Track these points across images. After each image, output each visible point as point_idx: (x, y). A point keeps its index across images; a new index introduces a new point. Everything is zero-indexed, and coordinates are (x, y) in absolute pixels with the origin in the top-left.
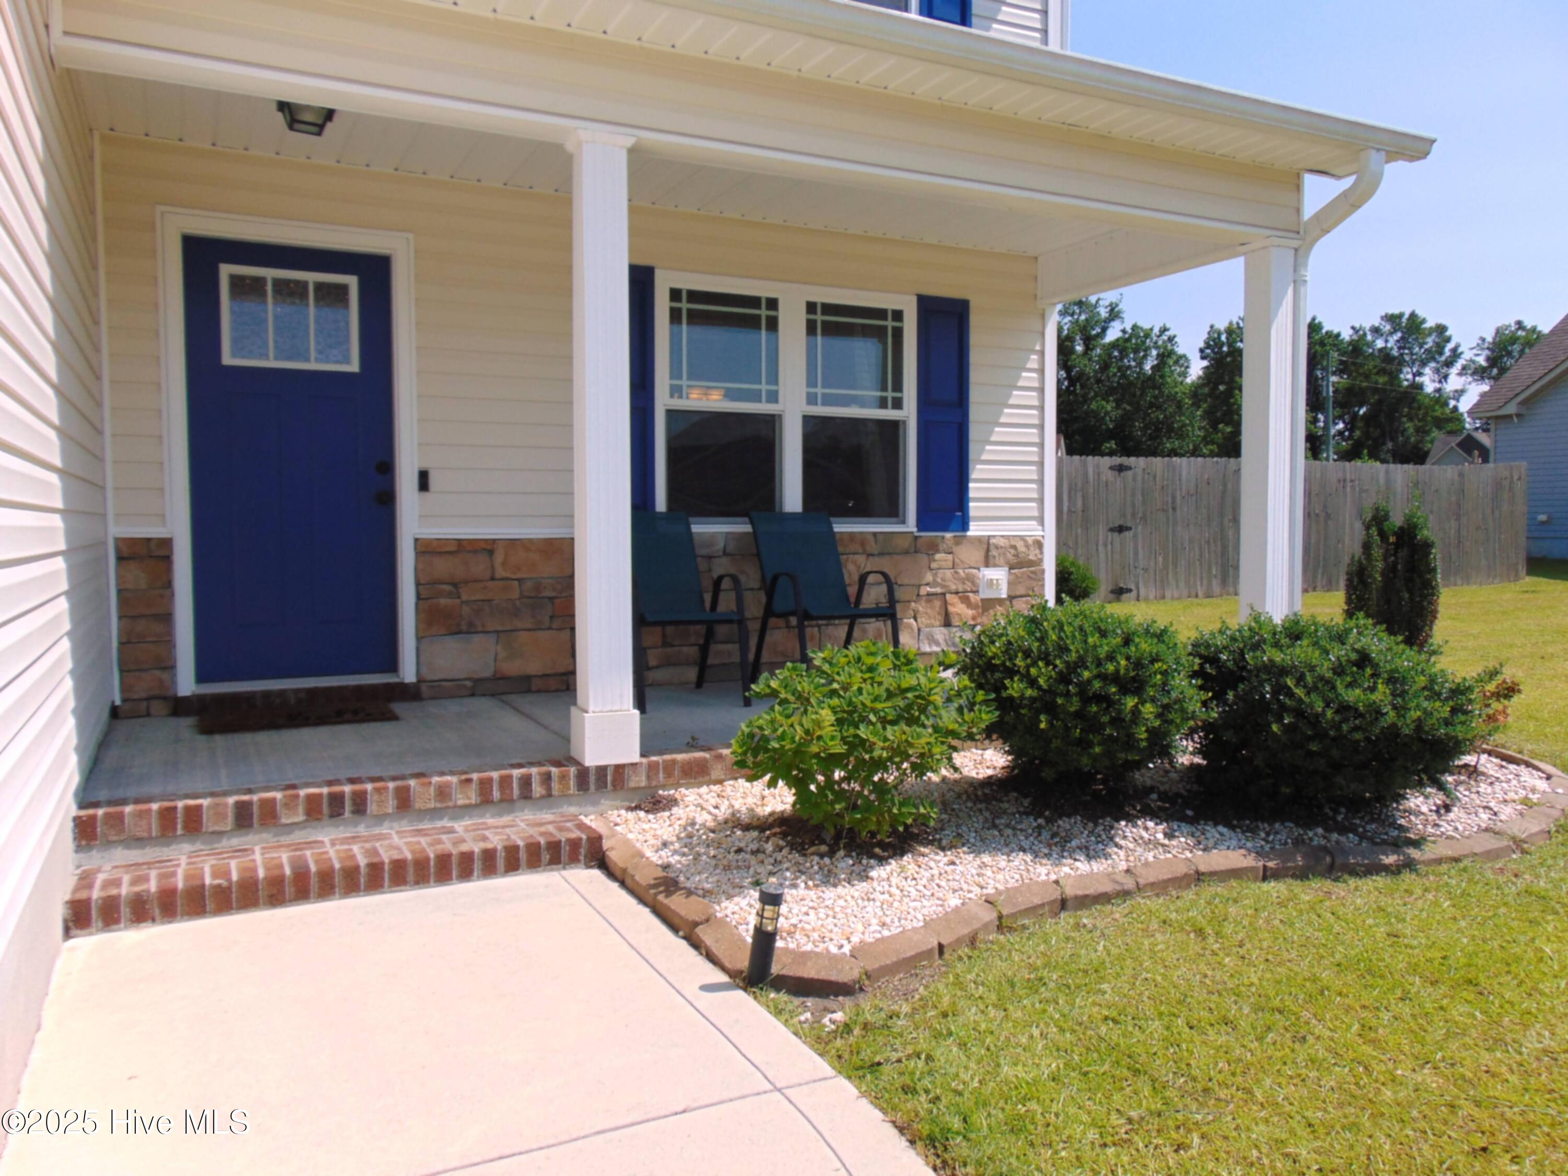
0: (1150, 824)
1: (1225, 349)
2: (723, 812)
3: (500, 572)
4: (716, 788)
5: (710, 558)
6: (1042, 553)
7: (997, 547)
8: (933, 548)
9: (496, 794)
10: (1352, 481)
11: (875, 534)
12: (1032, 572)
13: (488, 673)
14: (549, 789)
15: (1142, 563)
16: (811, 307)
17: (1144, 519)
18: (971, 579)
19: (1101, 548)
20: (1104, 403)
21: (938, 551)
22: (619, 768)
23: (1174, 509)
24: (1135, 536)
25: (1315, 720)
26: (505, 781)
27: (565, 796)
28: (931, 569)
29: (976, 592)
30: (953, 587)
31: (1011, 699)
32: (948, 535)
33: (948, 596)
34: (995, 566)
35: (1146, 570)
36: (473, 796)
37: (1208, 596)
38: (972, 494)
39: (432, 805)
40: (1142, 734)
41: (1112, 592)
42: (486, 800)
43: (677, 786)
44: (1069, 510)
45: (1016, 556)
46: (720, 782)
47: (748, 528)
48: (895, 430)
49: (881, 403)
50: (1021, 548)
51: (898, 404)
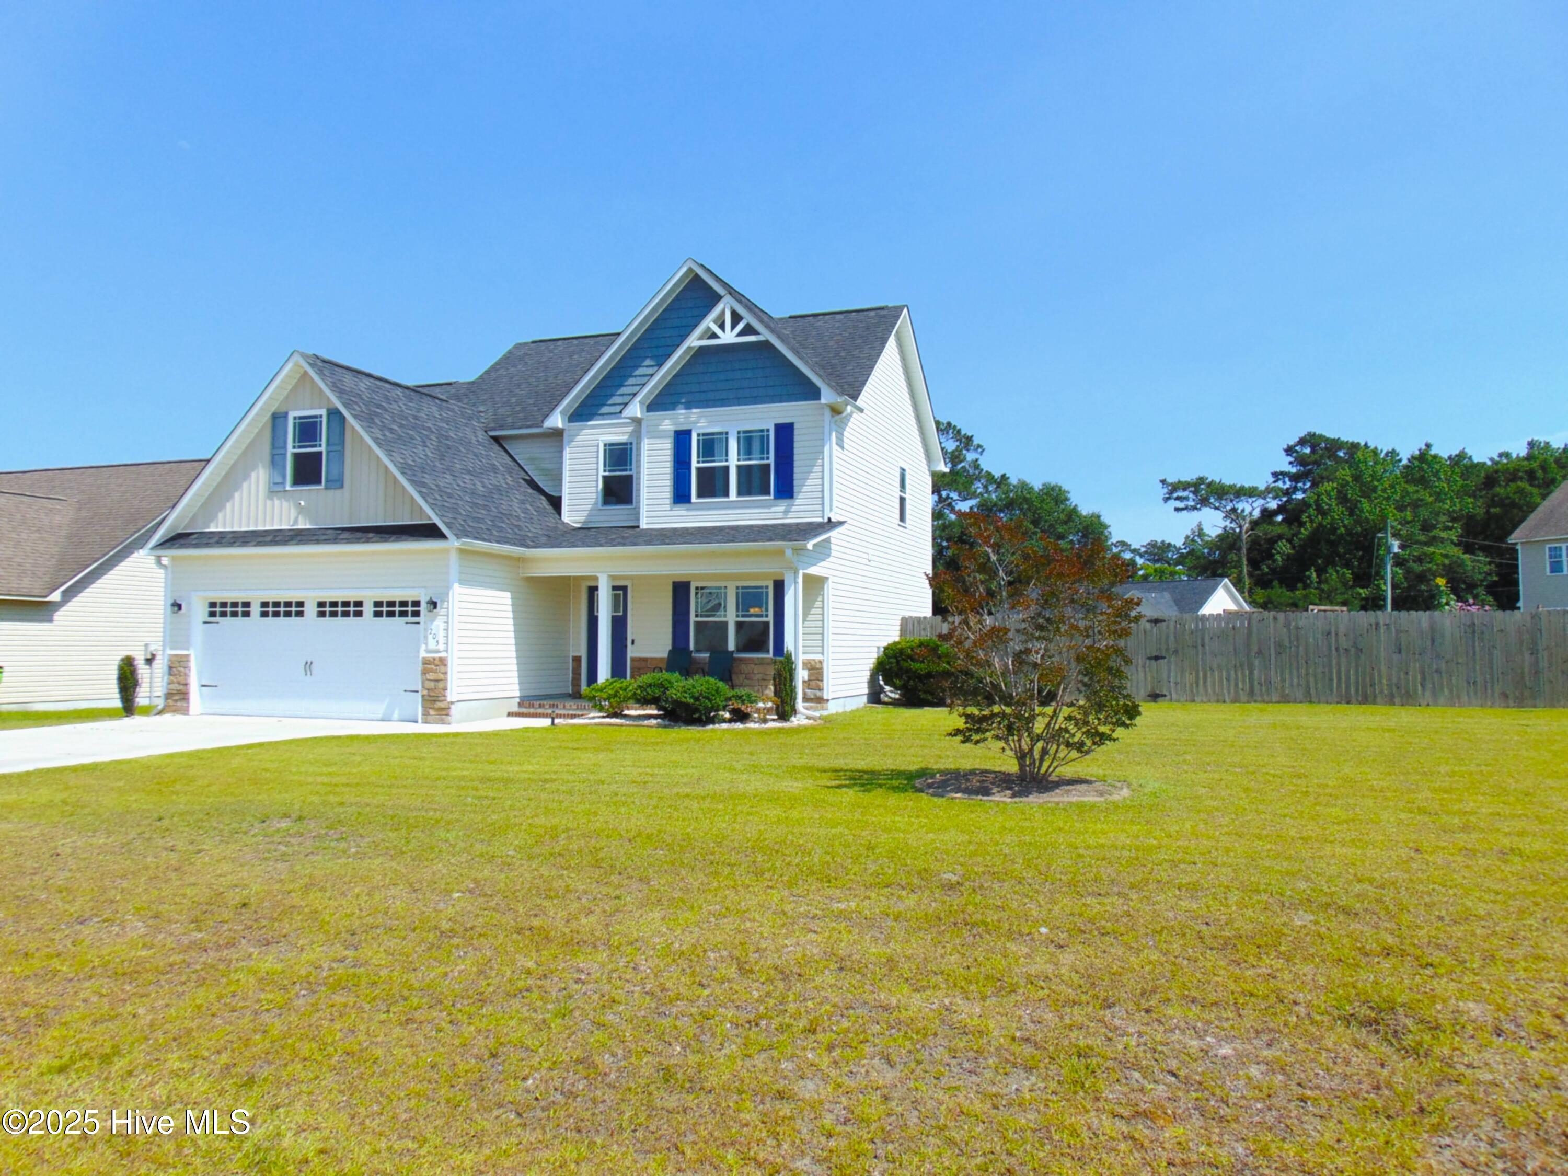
3: (649, 666)
6: (822, 665)
11: (757, 658)
12: (818, 672)
15: (1174, 680)
16: (737, 588)
17: (1176, 652)
19: (1140, 669)
24: (1169, 662)
28: (774, 670)
35: (1178, 683)
41: (1150, 696)
45: (811, 666)
48: (768, 624)
49: (762, 616)
50: (813, 663)
51: (767, 616)
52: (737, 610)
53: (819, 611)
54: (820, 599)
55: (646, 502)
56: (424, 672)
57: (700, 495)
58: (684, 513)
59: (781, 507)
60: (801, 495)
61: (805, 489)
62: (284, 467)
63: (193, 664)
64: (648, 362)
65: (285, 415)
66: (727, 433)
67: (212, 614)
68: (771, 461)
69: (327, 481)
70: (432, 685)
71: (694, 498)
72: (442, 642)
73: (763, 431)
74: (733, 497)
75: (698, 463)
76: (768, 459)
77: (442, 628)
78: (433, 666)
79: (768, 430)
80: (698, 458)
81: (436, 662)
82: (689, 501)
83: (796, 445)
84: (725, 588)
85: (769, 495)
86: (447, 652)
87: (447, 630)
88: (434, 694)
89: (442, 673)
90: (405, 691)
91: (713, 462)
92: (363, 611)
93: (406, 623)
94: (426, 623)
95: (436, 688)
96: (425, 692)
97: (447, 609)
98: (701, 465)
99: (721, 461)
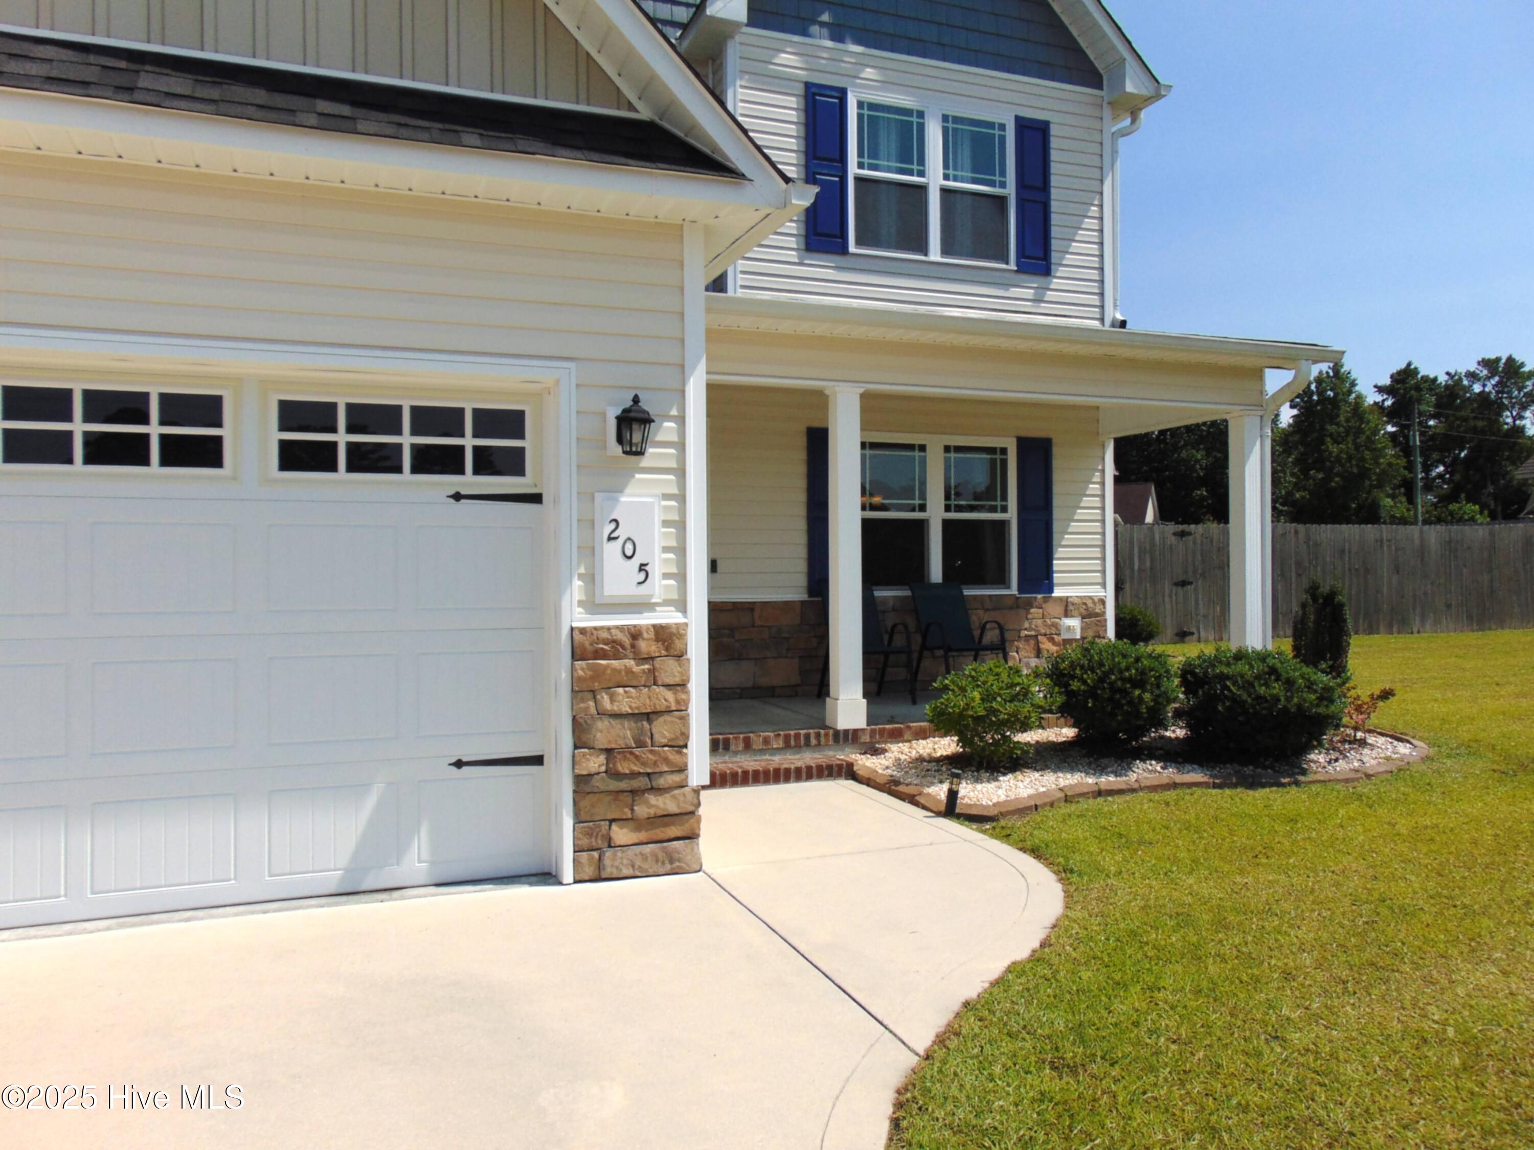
0: (1154, 762)
1: (1315, 397)
2: (914, 754)
3: (758, 622)
4: (907, 744)
5: (884, 612)
6: (1104, 608)
7: (1073, 604)
8: (1029, 604)
9: (793, 743)
11: (990, 596)
12: (1099, 621)
13: (750, 684)
14: (819, 741)
15: (1202, 611)
16: (947, 449)
17: (1203, 575)
18: (1055, 625)
19: (1167, 599)
20: (1194, 451)
21: (1032, 607)
22: (856, 731)
24: (1196, 590)
25: (1241, 703)
26: (797, 736)
27: (827, 745)
28: (1027, 619)
29: (1059, 634)
30: (1043, 631)
31: (1073, 691)
32: (1039, 596)
33: (1039, 637)
34: (1072, 616)
35: (1205, 617)
36: (780, 743)
38: (1055, 568)
39: (761, 747)
40: (1144, 710)
41: (1177, 635)
42: (787, 746)
43: (886, 742)
44: (1140, 569)
45: (1087, 610)
46: (909, 741)
47: (908, 593)
48: (1002, 526)
49: (993, 509)
50: (1090, 604)
51: (1004, 509)
52: (947, 497)
53: (1096, 501)
54: (1097, 477)
56: (582, 689)
57: (859, 242)
58: (830, 274)
59: (1025, 291)
60: (1063, 271)
61: (1069, 259)
66: (921, 114)
68: (1010, 190)
71: (852, 248)
72: (656, 571)
73: (991, 125)
74: (935, 255)
75: (861, 166)
76: (1003, 185)
77: (658, 517)
78: (630, 663)
79: (1002, 127)
80: (860, 154)
81: (643, 645)
82: (843, 250)
83: (1054, 168)
84: (922, 448)
85: (1007, 263)
86: (682, 605)
87: (681, 526)
88: (636, 768)
89: (668, 686)
90: (459, 764)
91: (889, 170)
92: (218, 440)
93: (457, 497)
94: (587, 497)
95: (640, 744)
96: (595, 763)
97: (681, 446)
98: (866, 172)
99: (910, 173)
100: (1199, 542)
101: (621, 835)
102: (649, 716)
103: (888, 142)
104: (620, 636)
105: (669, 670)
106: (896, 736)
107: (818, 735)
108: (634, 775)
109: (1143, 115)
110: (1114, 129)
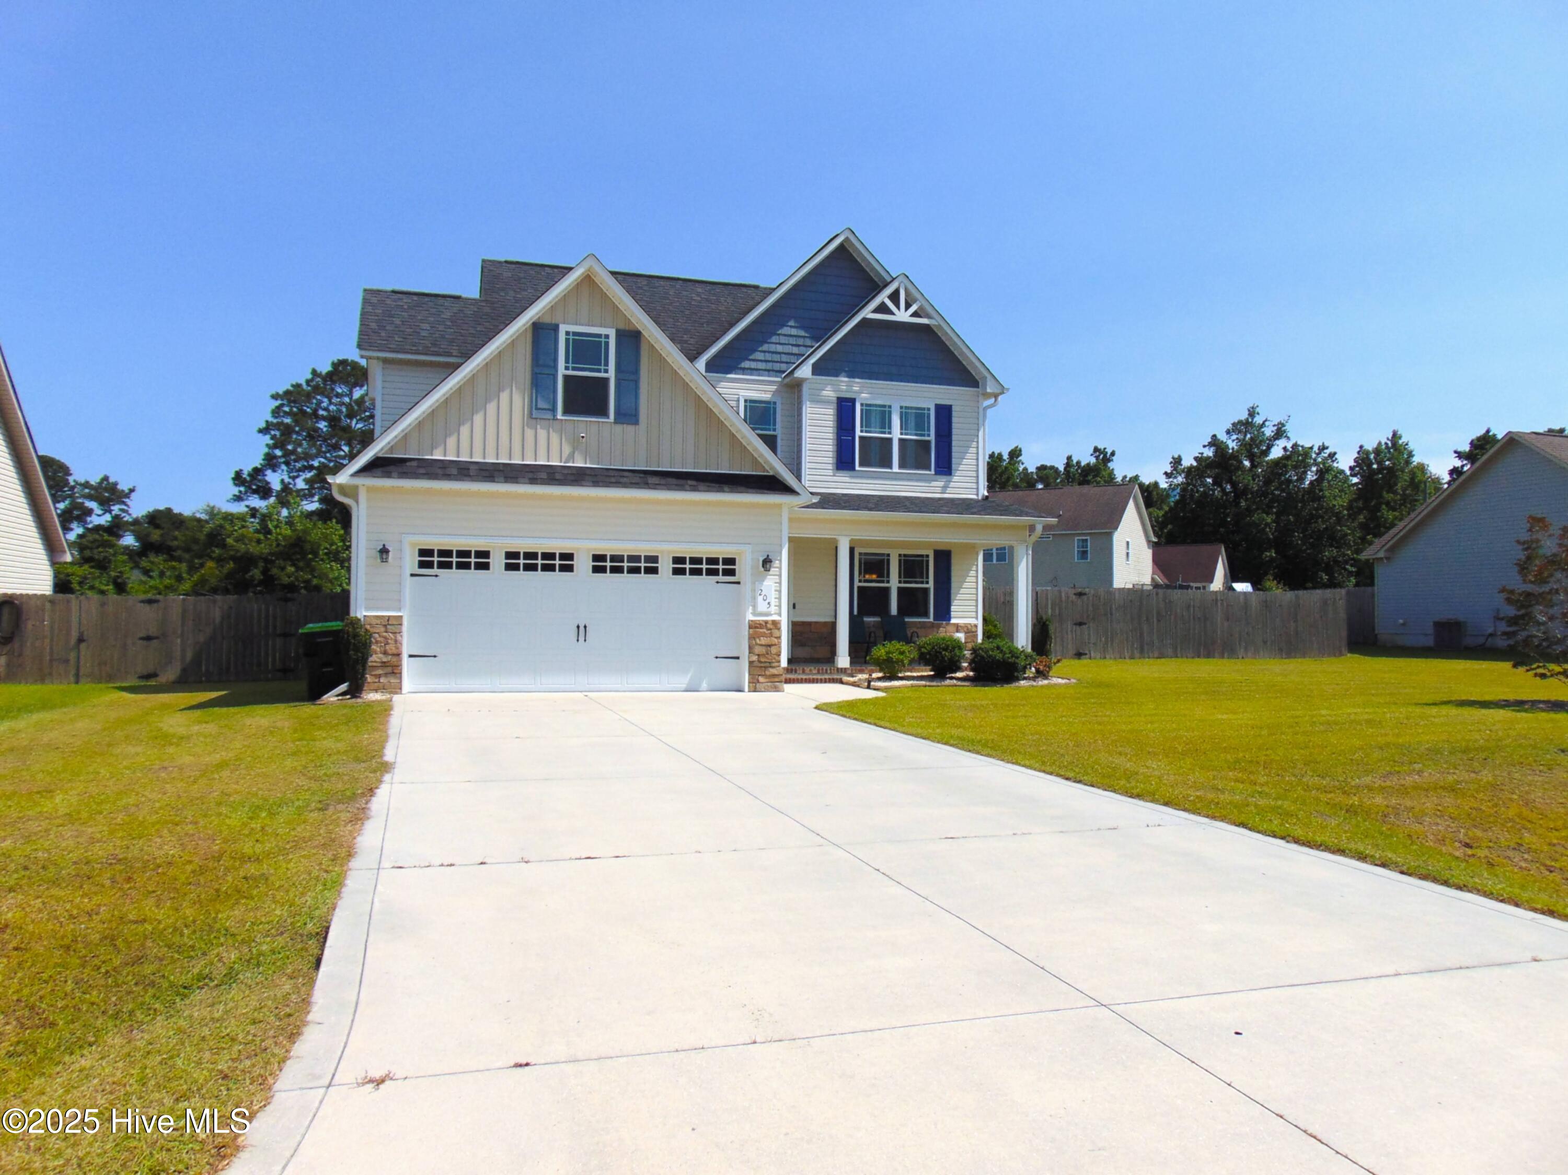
1: (1375, 466)
2: (867, 677)
3: (813, 630)
5: (869, 626)
6: (977, 629)
8: (939, 626)
10: (1222, 600)
11: (919, 622)
12: (974, 634)
14: (831, 672)
15: (1093, 640)
16: (900, 555)
17: (1094, 619)
18: (952, 636)
19: (1069, 633)
21: (940, 628)
22: (845, 669)
23: (1111, 614)
24: (1089, 627)
26: (822, 669)
27: (834, 671)
28: (937, 633)
32: (944, 622)
34: (961, 632)
35: (1095, 644)
36: (816, 672)
37: (1132, 657)
38: (952, 610)
41: (1076, 655)
42: (818, 673)
43: (856, 672)
45: (967, 629)
46: (865, 672)
47: (880, 619)
48: (926, 591)
49: (922, 583)
50: (970, 627)
51: (927, 583)
52: (900, 577)
53: (974, 579)
54: (974, 568)
55: (809, 465)
56: (752, 638)
57: (861, 465)
58: (847, 479)
59: (939, 483)
60: (958, 473)
61: (961, 468)
62: (555, 392)
63: (405, 628)
64: (792, 323)
65: (555, 328)
66: (890, 407)
67: (422, 565)
68: (932, 438)
69: (617, 413)
70: (762, 650)
71: (857, 468)
72: (773, 604)
73: (924, 409)
74: (896, 469)
75: (862, 431)
76: (929, 435)
77: (773, 589)
78: (765, 630)
79: (929, 409)
80: (862, 426)
81: (769, 626)
82: (853, 469)
83: (954, 425)
84: (889, 555)
85: (930, 470)
86: (780, 615)
87: (780, 591)
88: (766, 660)
89: (776, 638)
90: (717, 658)
91: (875, 432)
92: (657, 567)
93: (718, 582)
94: (753, 583)
95: (768, 654)
96: (755, 658)
97: (780, 568)
98: (864, 434)
99: (884, 433)
100: (1091, 598)
101: (761, 679)
102: (770, 646)
103: (875, 419)
104: (761, 622)
105: (776, 632)
106: (862, 672)
107: (831, 669)
108: (765, 662)
109: (1000, 398)
110: (984, 405)
